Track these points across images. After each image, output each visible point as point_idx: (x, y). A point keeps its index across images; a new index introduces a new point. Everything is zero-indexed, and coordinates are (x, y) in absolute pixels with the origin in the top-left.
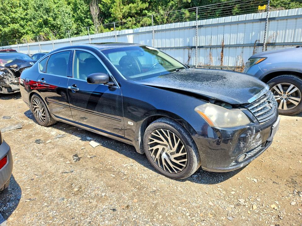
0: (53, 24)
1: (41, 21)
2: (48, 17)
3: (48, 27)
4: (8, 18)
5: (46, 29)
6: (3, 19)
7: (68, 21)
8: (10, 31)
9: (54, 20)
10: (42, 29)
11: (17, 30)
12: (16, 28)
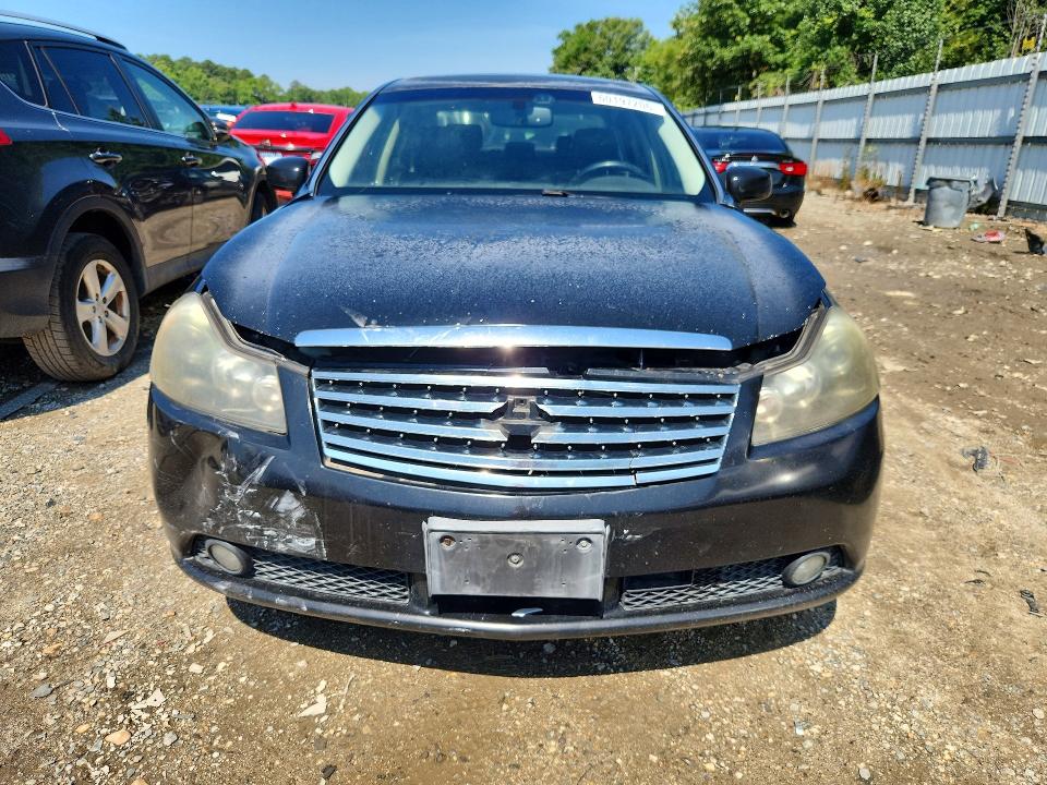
0: (868, 32)
1: (831, 21)
2: (860, 7)
3: (847, 44)
4: (745, 15)
5: (840, 51)
6: (730, 20)
7: (918, 18)
8: (734, 59)
9: (879, 15)
10: (823, 51)
11: (759, 54)
12: (756, 48)
